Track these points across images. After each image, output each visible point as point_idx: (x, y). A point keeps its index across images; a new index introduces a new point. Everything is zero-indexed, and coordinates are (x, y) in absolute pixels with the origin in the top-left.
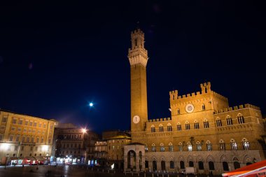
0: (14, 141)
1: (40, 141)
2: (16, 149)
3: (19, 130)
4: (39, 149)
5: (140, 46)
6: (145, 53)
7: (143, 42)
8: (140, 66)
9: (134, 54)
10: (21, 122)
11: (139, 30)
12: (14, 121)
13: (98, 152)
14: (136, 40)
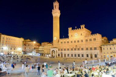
0: (8, 46)
1: (17, 46)
2: (9, 49)
3: (9, 42)
4: (17, 49)
5: (57, 9)
6: (59, 11)
7: (58, 7)
8: (57, 17)
9: (55, 12)
10: (10, 39)
11: (57, 1)
12: (7, 39)
13: (40, 51)
14: (55, 6)
